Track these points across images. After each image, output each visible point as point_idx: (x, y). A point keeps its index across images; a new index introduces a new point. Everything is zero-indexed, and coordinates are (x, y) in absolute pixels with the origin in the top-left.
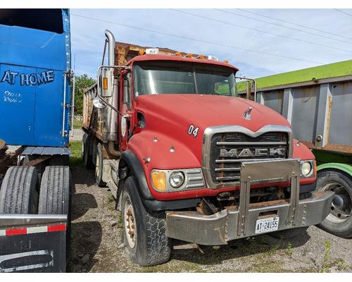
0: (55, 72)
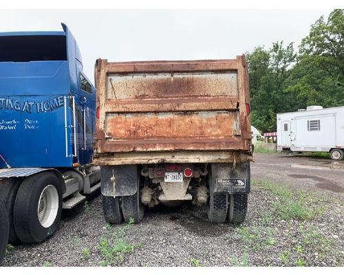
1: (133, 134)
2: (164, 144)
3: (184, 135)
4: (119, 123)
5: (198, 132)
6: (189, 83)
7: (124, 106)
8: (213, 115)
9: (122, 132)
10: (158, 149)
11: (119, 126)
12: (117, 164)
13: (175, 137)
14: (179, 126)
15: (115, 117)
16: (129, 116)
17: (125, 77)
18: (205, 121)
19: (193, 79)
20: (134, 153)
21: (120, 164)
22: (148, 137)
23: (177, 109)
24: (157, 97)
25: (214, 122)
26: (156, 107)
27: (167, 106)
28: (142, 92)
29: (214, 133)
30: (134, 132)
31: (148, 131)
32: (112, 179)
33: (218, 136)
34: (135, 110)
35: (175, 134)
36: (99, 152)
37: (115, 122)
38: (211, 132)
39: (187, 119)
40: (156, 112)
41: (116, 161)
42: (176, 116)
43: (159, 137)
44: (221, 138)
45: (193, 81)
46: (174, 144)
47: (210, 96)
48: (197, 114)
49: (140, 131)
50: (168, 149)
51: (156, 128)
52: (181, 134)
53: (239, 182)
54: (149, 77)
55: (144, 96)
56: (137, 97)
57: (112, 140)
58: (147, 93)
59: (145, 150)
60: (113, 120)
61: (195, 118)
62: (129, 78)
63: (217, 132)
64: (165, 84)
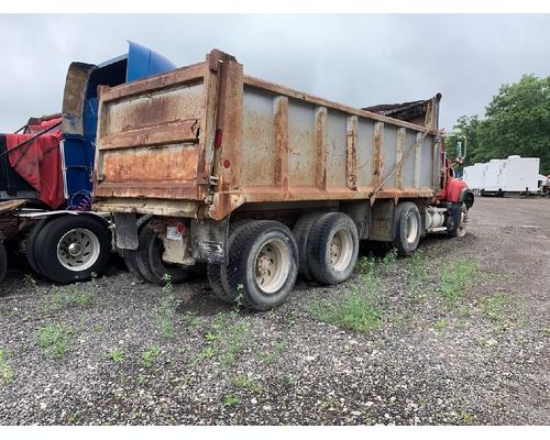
1: (118, 176)
2: (132, 188)
5: (166, 173)
7: (111, 141)
8: (179, 149)
9: (112, 173)
14: (151, 165)
18: (172, 158)
19: (168, 98)
22: (127, 180)
24: (137, 127)
25: (180, 160)
28: (127, 123)
29: (179, 175)
30: (119, 173)
31: (128, 172)
38: (176, 173)
39: (159, 155)
42: (149, 152)
44: (184, 182)
45: (167, 102)
48: (167, 147)
49: (122, 172)
50: (134, 195)
51: (133, 168)
53: (219, 247)
54: (134, 102)
55: (128, 128)
56: (123, 129)
61: (165, 153)
63: (183, 173)
64: (144, 109)
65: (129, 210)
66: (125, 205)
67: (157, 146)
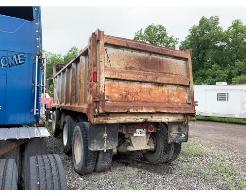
0: (26, 56)
1: (125, 98)
2: (148, 107)
3: (158, 101)
4: (114, 88)
5: (167, 99)
6: (160, 63)
7: (120, 74)
8: (175, 88)
9: (117, 95)
10: (145, 111)
11: (113, 90)
12: (113, 123)
13: (153, 102)
14: (155, 94)
15: (110, 82)
16: (121, 83)
17: (117, 49)
18: (170, 92)
19: (162, 60)
20: (128, 113)
21: (115, 122)
22: (135, 101)
23: (156, 81)
24: (141, 70)
25: (175, 93)
26: (142, 78)
27: (150, 78)
28: (130, 65)
29: (176, 101)
30: (125, 96)
31: (135, 96)
32: (104, 135)
33: (177, 103)
34: (128, 79)
35: (152, 100)
36: (100, 111)
37: (111, 87)
38: (174, 100)
39: (160, 89)
40: (141, 82)
41: (112, 120)
42: (153, 86)
43: (143, 101)
44: (179, 104)
45: (163, 62)
46: (155, 108)
47: (172, 74)
48: (166, 86)
49: (129, 96)
50: (151, 111)
51: (140, 94)
52: (156, 100)
53: (183, 134)
54: (135, 53)
55: (131, 68)
56: (126, 68)
57: (109, 102)
58: (134, 66)
59: (136, 111)
60: (109, 84)
61: (164, 89)
62: (120, 51)
63: (178, 100)
64: (146, 61)
65: (141, 121)
66: (136, 117)
67: (160, 84)
